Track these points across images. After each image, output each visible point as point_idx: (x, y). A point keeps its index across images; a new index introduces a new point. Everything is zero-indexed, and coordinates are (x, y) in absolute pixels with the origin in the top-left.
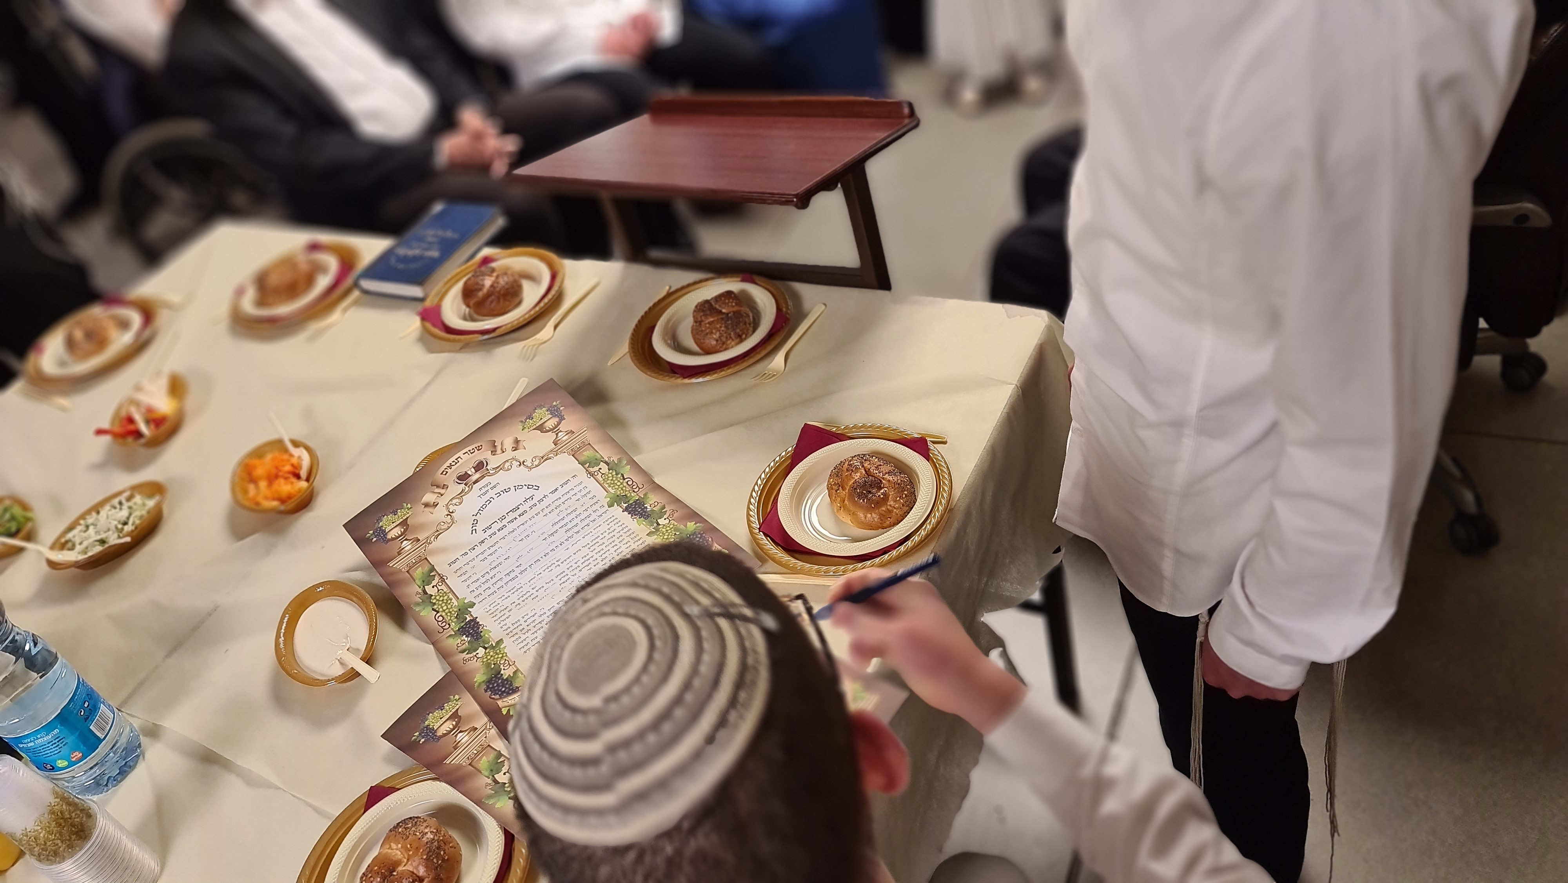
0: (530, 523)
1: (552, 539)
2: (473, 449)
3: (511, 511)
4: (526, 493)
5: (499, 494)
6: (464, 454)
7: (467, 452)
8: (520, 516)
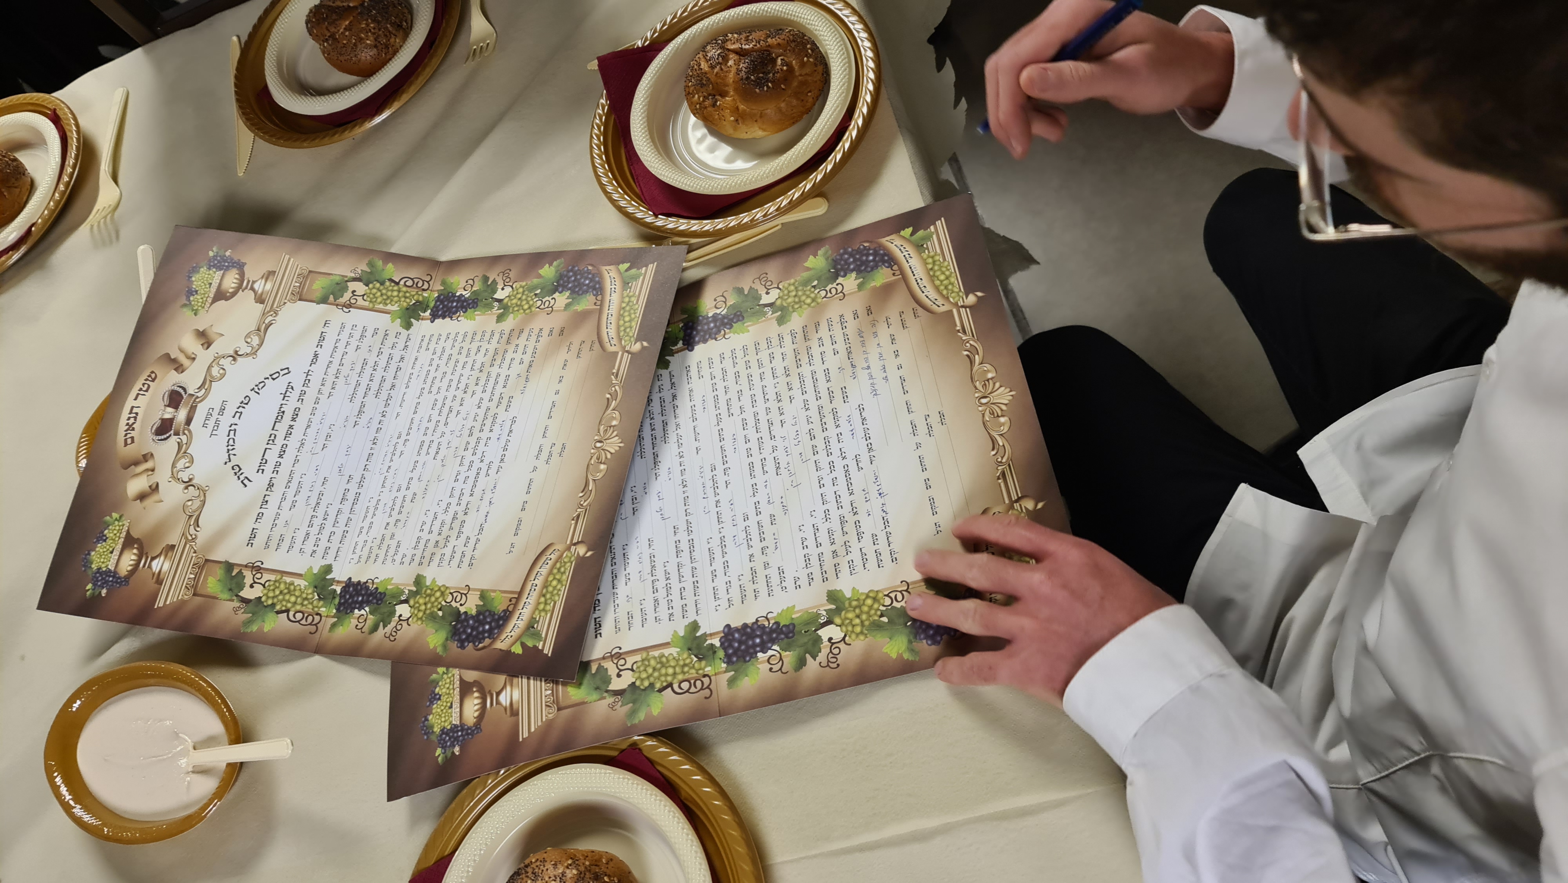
0: (316, 419)
1: (365, 418)
2: (144, 384)
3: (276, 422)
4: (275, 389)
5: (238, 414)
6: (135, 399)
7: (138, 394)
8: (293, 420)
